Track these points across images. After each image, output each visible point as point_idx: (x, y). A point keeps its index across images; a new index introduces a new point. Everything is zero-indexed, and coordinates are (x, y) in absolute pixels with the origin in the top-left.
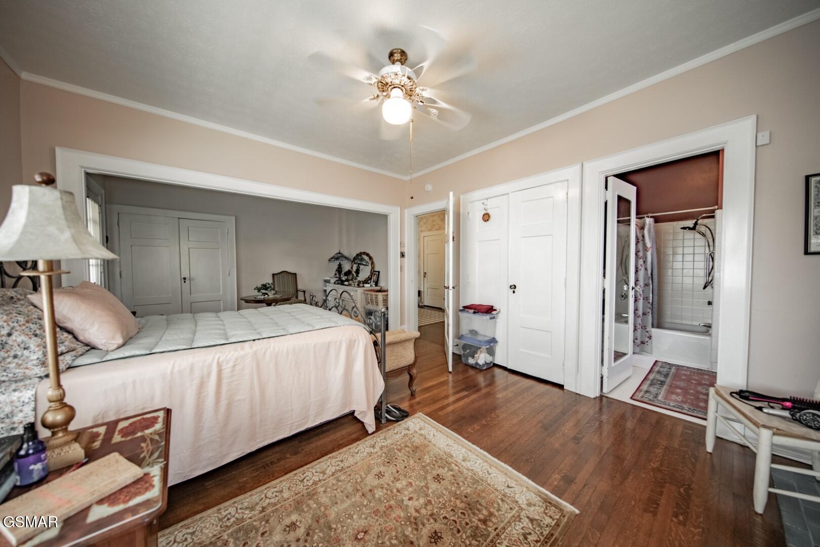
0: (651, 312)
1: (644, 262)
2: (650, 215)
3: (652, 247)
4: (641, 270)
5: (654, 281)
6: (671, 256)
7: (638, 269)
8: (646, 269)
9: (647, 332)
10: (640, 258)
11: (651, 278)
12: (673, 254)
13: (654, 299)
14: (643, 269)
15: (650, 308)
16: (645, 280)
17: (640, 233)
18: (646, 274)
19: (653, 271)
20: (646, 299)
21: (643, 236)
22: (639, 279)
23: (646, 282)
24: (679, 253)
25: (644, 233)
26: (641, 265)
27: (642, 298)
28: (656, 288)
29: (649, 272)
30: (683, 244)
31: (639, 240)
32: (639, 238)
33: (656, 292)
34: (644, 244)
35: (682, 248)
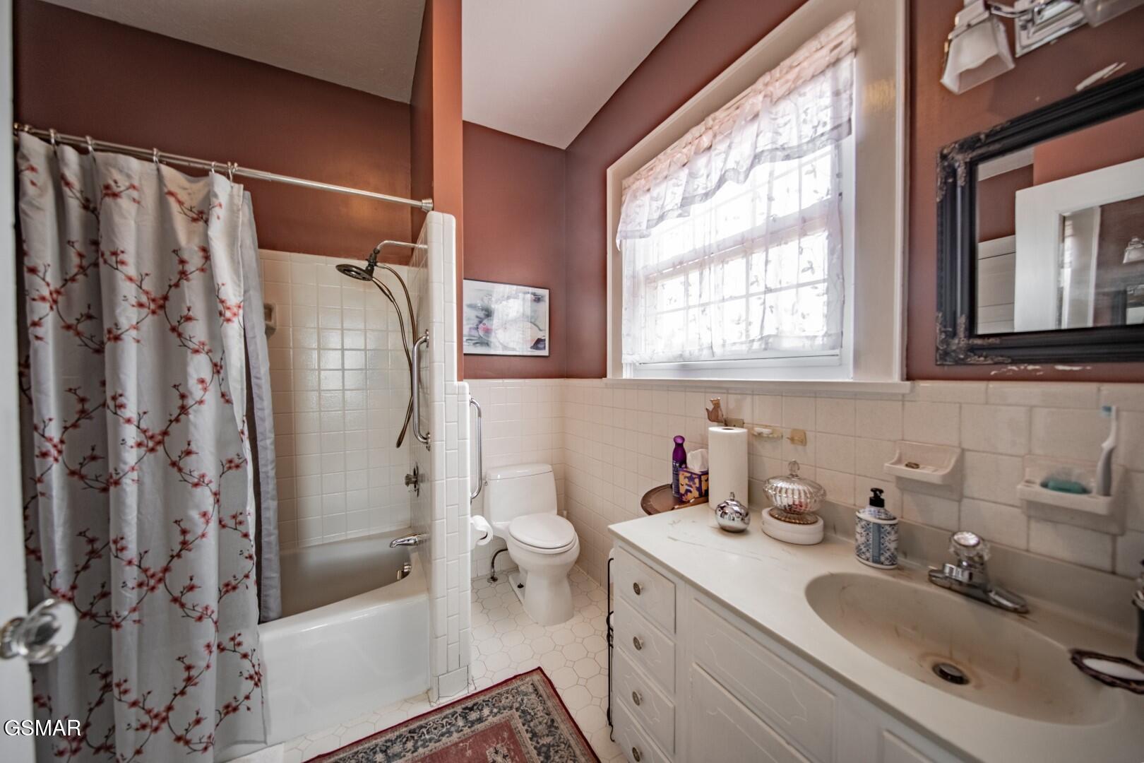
0: (253, 576)
1: (217, 368)
2: (235, 168)
3: (245, 305)
4: (201, 402)
5: (260, 444)
6: (315, 354)
7: (190, 402)
8: (225, 397)
9: (245, 656)
10: (196, 351)
11: (246, 437)
12: (319, 349)
13: (264, 514)
14: (211, 398)
15: (250, 557)
16: (221, 443)
17: (190, 234)
18: (226, 419)
19: (257, 405)
20: (231, 523)
21: (206, 252)
22: (193, 447)
23: (231, 454)
24: (332, 346)
25: (206, 237)
26: (202, 381)
27: (213, 526)
28: (268, 470)
29: (239, 410)
30: (342, 324)
31: (190, 267)
32: (186, 256)
33: (269, 487)
34: (212, 291)
35: (339, 332)
